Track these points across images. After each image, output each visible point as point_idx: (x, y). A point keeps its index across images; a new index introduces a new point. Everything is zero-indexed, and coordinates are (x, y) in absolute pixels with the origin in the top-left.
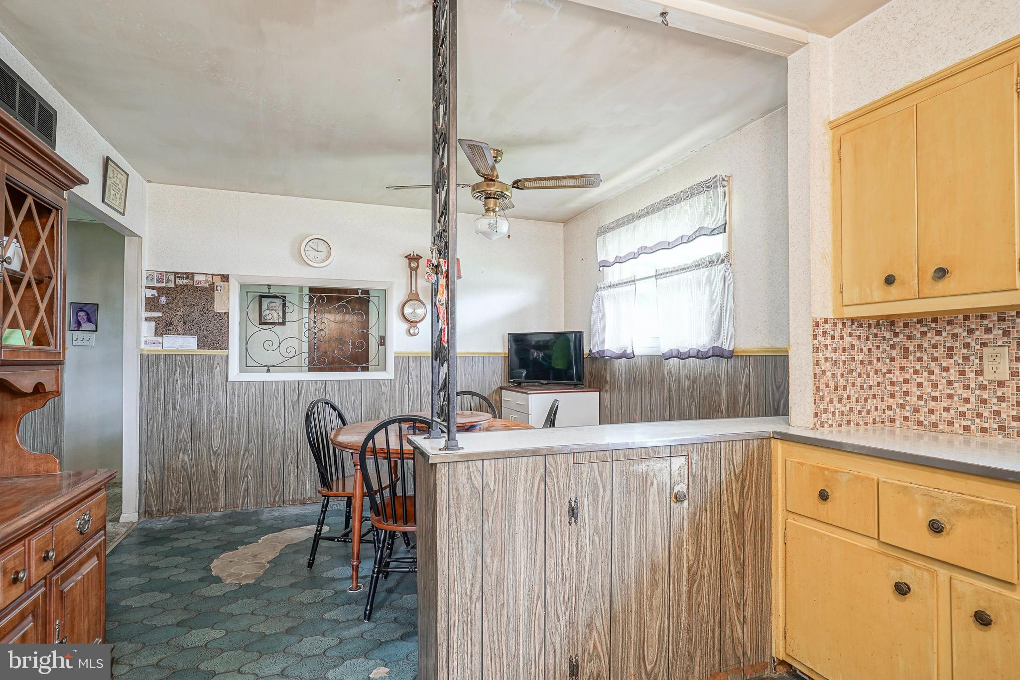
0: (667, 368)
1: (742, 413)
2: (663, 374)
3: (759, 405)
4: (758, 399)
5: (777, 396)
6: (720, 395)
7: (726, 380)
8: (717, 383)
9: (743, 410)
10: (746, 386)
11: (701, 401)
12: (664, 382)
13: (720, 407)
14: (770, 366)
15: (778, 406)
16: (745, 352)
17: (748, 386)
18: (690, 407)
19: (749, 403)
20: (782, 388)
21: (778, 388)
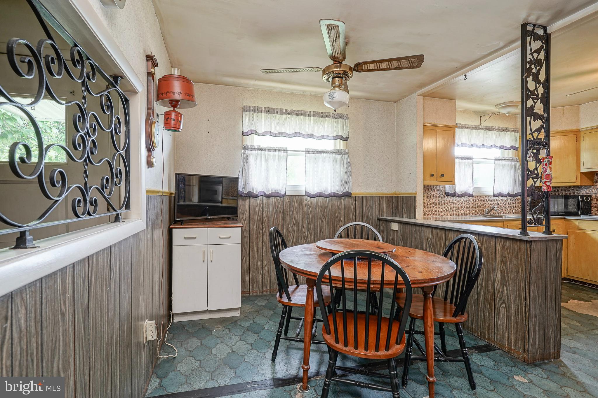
0: (305, 202)
1: (352, 220)
2: (302, 206)
3: (360, 216)
4: (359, 213)
5: (367, 212)
6: (340, 213)
7: (344, 207)
8: (339, 208)
9: (352, 219)
10: (354, 209)
11: (329, 218)
12: (303, 210)
13: (340, 219)
14: (365, 200)
15: (368, 215)
16: (355, 194)
17: (355, 209)
18: (322, 221)
19: (355, 216)
20: (369, 208)
21: (368, 208)
